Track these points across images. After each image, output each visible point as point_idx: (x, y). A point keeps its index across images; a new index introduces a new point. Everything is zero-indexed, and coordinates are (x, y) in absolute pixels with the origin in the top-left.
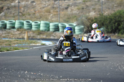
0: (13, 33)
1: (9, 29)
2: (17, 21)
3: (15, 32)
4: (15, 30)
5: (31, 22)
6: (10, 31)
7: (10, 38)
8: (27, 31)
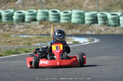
0: (34, 28)
1: (29, 22)
2: (39, 11)
3: (37, 26)
4: (37, 23)
5: (59, 11)
6: (29, 25)
7: (30, 35)
8: (54, 24)
